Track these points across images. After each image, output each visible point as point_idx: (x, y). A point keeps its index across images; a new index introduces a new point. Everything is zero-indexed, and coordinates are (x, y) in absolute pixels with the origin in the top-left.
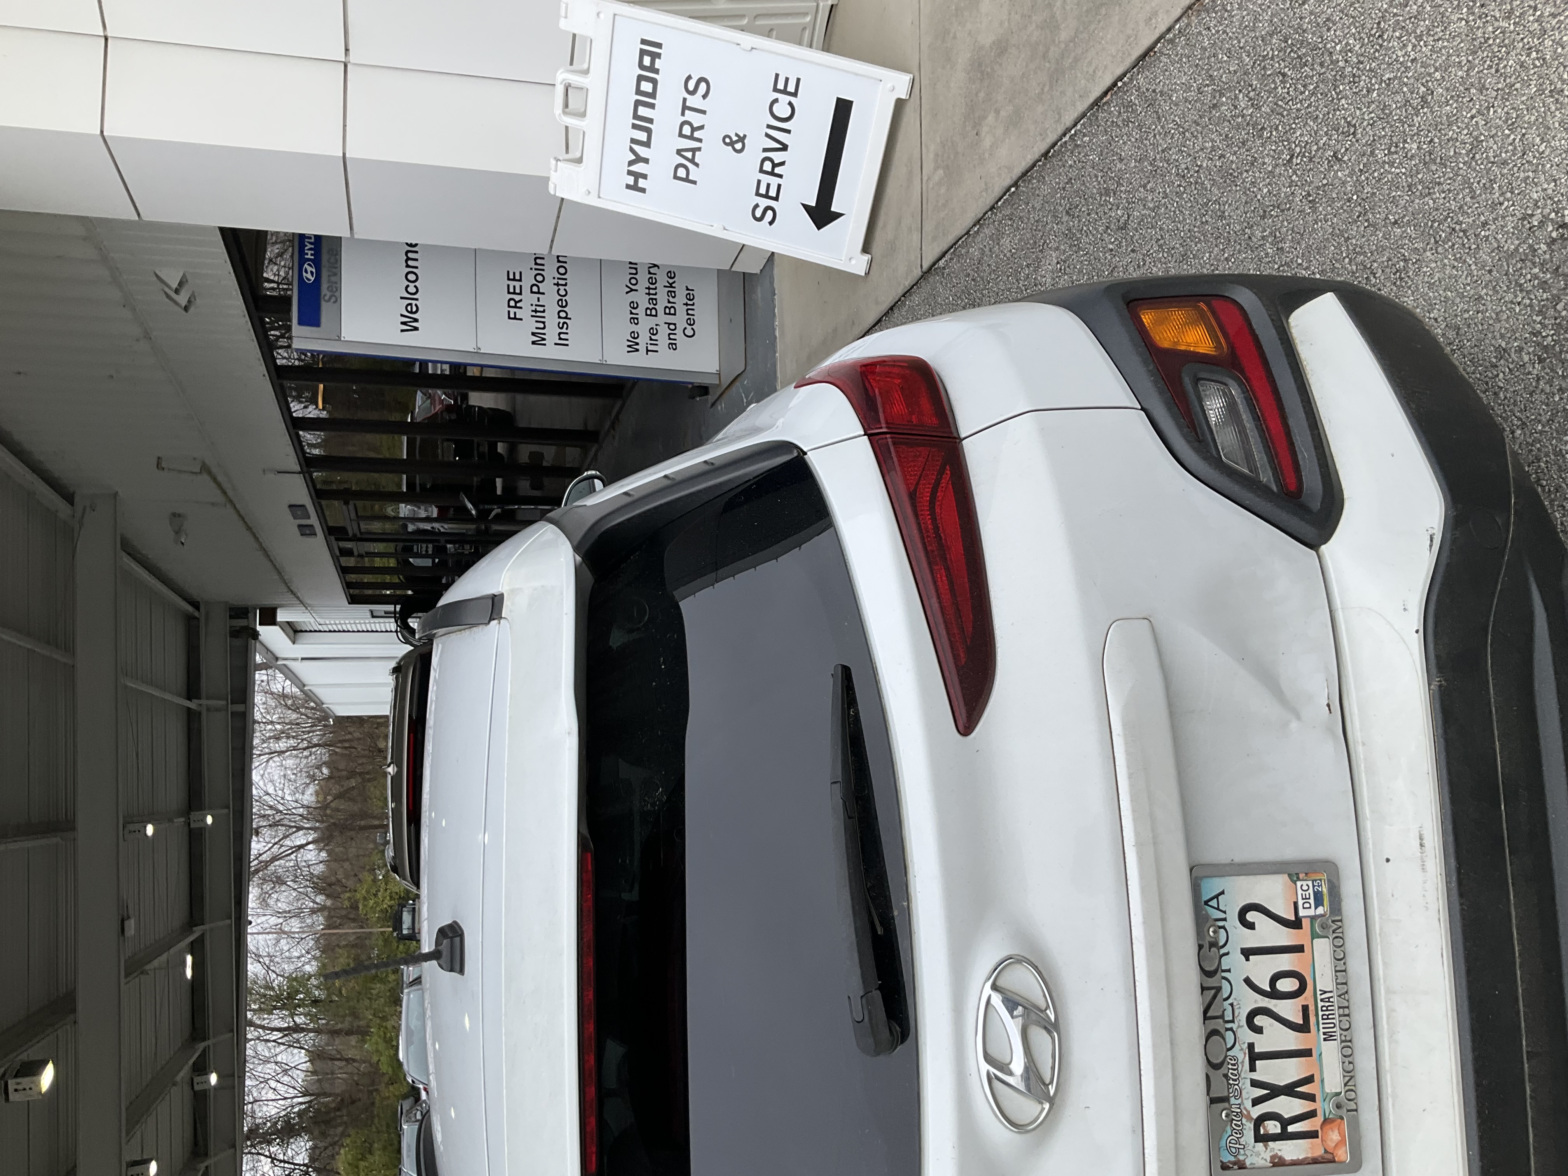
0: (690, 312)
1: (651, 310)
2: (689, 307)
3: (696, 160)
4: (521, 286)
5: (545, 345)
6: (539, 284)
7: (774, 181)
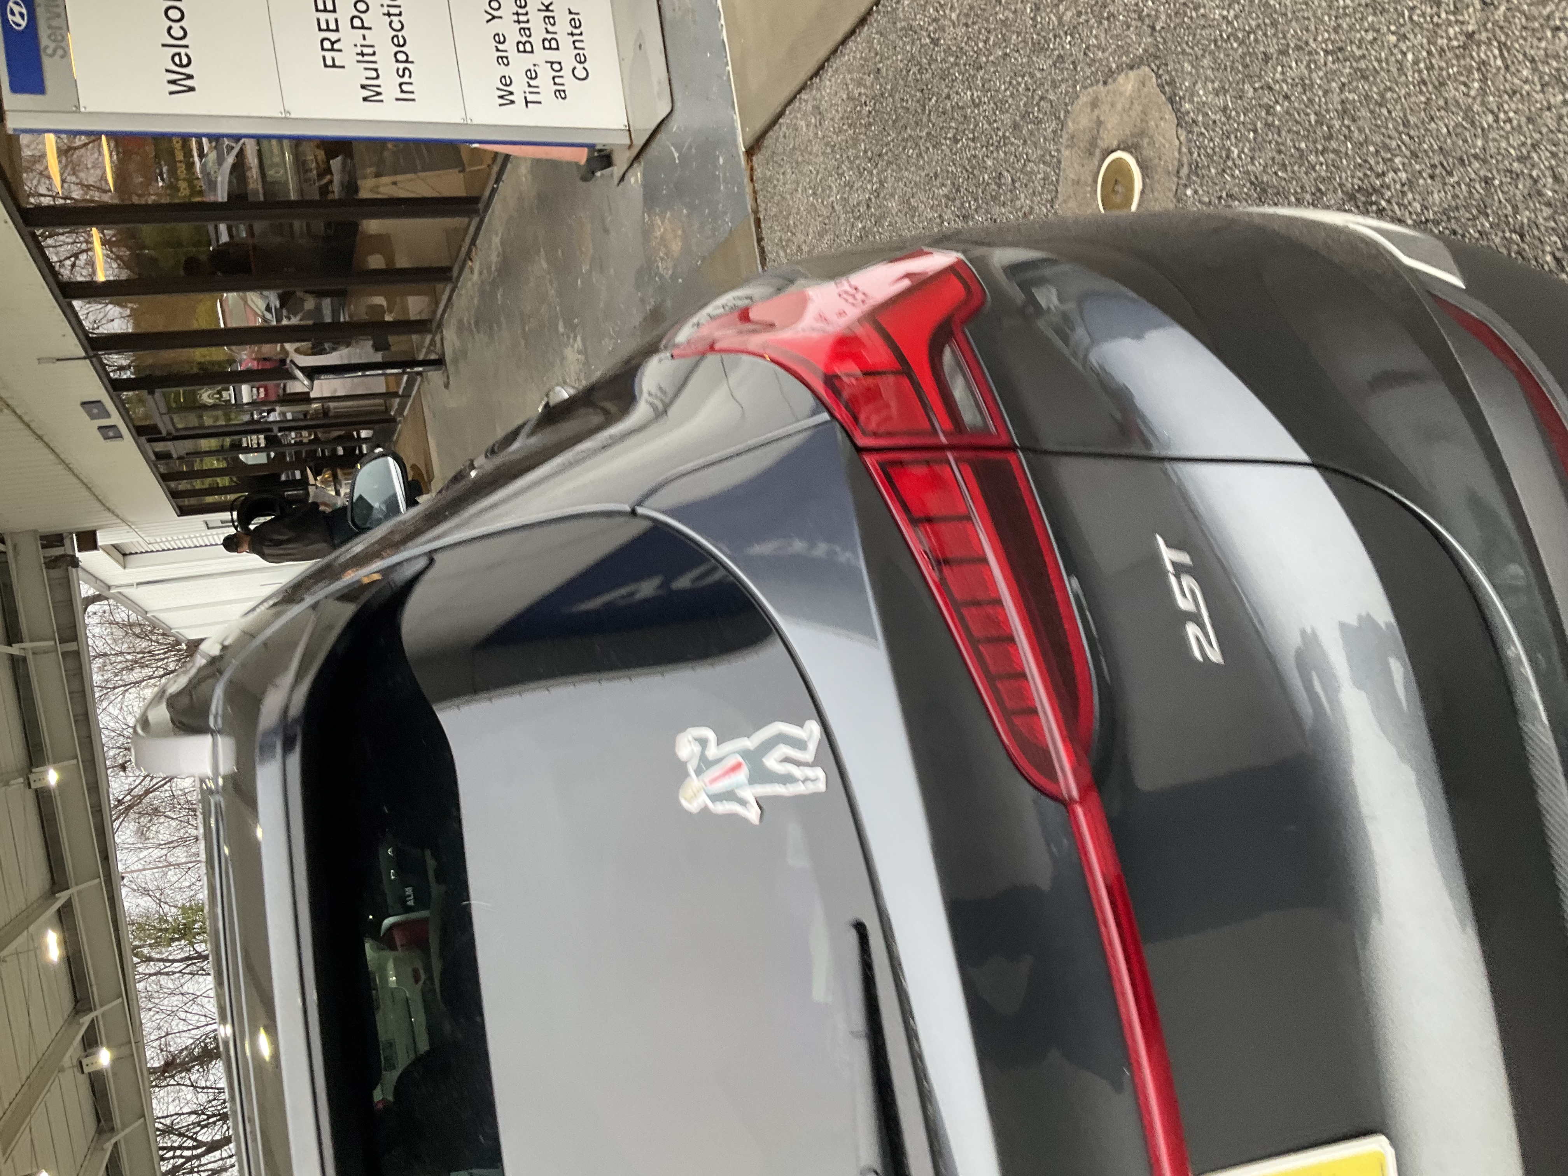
0: (577, 44)
1: (524, 44)
2: (576, 38)
4: (336, 21)
5: (382, 101)
6: (362, 16)
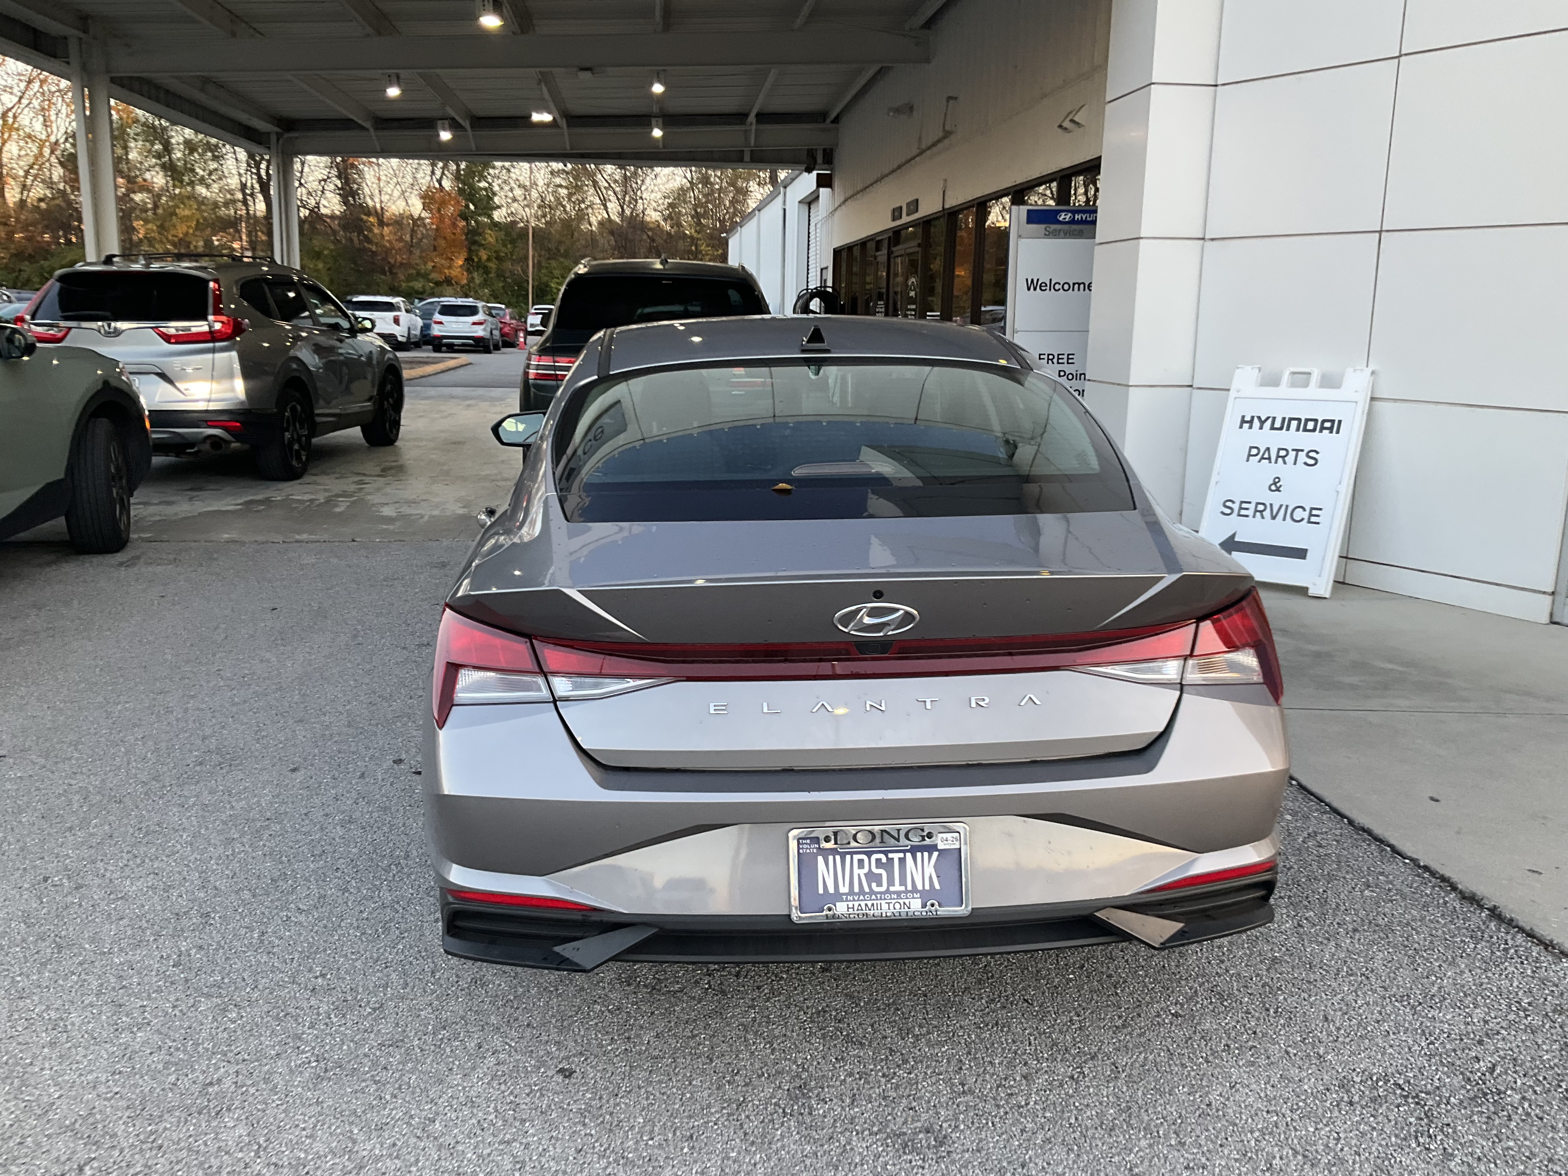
3: (1263, 461)
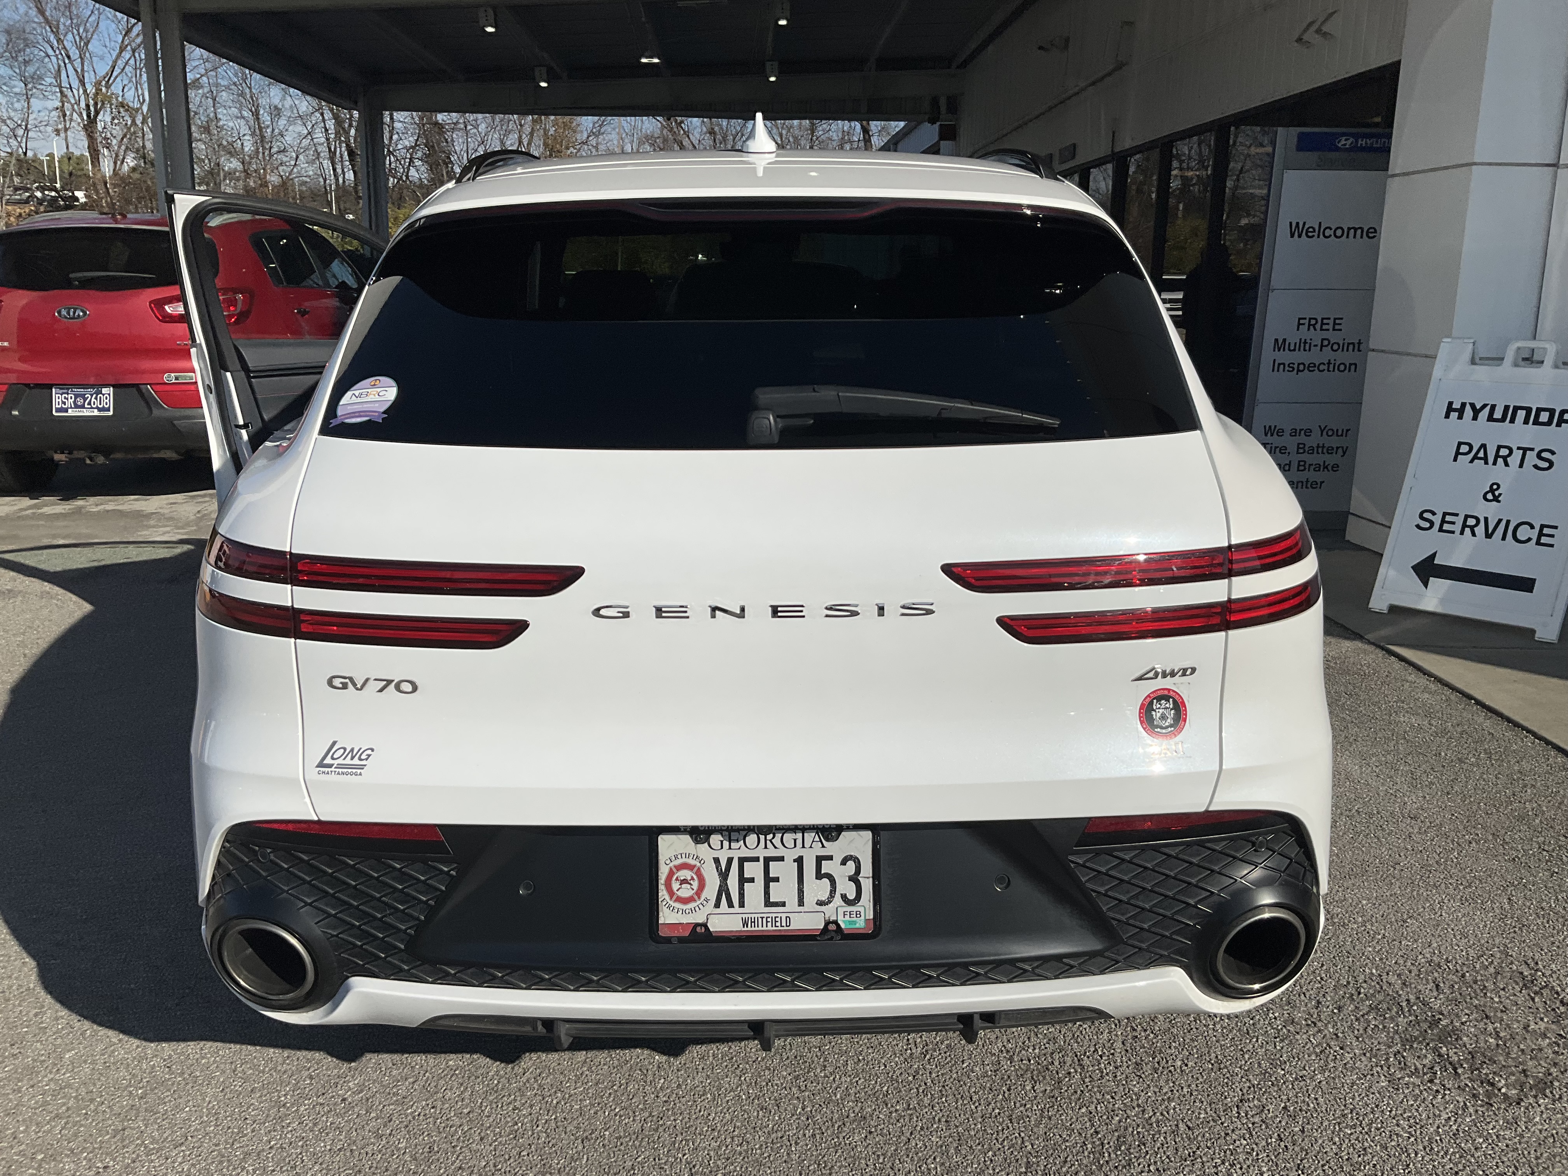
0: (1300, 485)
1: (1303, 448)
3: (1476, 461)
4: (1328, 330)
5: (1274, 350)
6: (1330, 347)
7: (1457, 528)
